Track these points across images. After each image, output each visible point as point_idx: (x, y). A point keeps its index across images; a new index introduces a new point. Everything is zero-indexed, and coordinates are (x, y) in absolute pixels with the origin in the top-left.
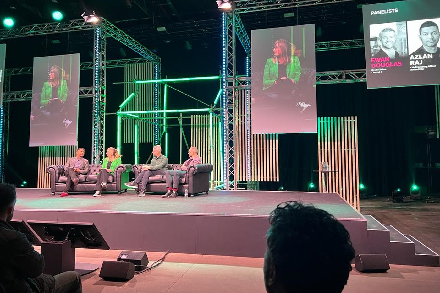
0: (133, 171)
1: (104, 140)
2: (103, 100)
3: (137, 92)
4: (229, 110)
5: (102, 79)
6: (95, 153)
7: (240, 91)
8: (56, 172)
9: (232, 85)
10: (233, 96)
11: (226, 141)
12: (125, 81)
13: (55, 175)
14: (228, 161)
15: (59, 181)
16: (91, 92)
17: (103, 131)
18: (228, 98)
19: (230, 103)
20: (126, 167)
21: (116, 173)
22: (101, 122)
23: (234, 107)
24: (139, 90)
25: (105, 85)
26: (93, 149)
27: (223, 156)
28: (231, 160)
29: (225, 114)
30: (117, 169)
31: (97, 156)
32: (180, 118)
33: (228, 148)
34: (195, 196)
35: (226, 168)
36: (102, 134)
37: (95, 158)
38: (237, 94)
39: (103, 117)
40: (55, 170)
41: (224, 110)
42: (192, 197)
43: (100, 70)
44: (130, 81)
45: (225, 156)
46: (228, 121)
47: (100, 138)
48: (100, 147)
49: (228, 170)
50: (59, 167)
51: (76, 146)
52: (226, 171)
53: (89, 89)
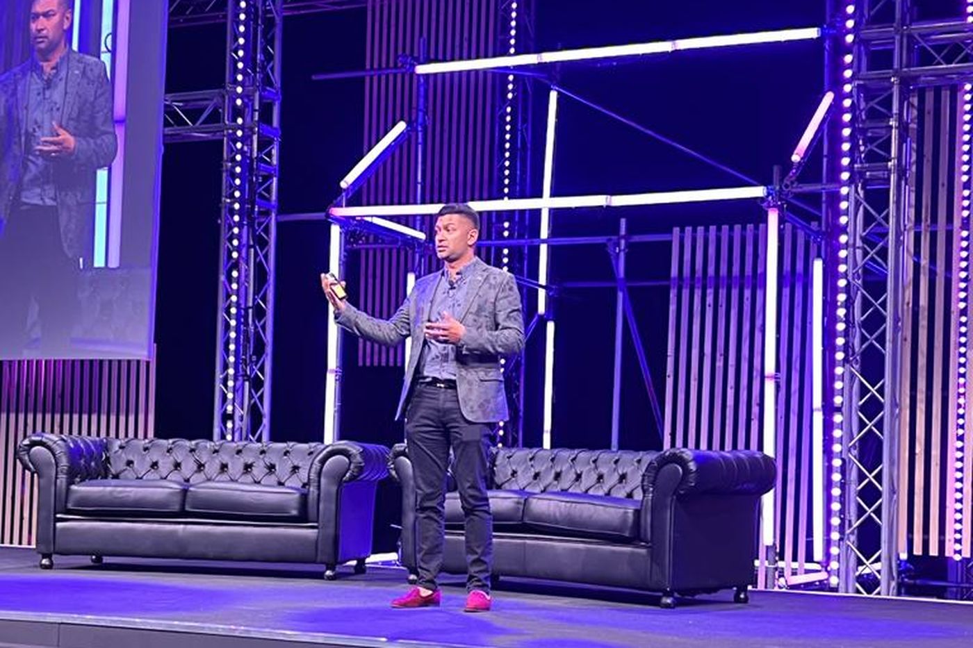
0: (393, 473)
1: (268, 338)
2: (269, 155)
3: (420, 120)
4: (867, 192)
5: (265, 51)
6: (230, 396)
7: (929, 97)
8: (57, 464)
9: (891, 67)
10: (893, 123)
11: (847, 348)
12: (368, 67)
13: (56, 478)
14: (855, 452)
15: (70, 506)
16: (215, 117)
17: (264, 299)
18: (863, 131)
19: (871, 157)
20: (361, 453)
21: (319, 482)
22: (256, 254)
23: (893, 178)
24: (431, 108)
25: (278, 84)
26: (219, 376)
27: (828, 426)
28: (870, 451)
29: (846, 213)
30: (323, 461)
31: (239, 412)
32: (618, 244)
33: (856, 386)
34: (678, 603)
35: (843, 486)
36: (259, 313)
37: (226, 417)
38: (915, 112)
39: (267, 230)
40: (54, 455)
41: (844, 191)
42: (667, 606)
43: (257, 9)
44: (392, 65)
45: (841, 426)
46: (859, 252)
47: (252, 328)
48: (252, 370)
49: (854, 499)
50: (72, 445)
51: (148, 363)
52: (843, 499)
53: (208, 98)
